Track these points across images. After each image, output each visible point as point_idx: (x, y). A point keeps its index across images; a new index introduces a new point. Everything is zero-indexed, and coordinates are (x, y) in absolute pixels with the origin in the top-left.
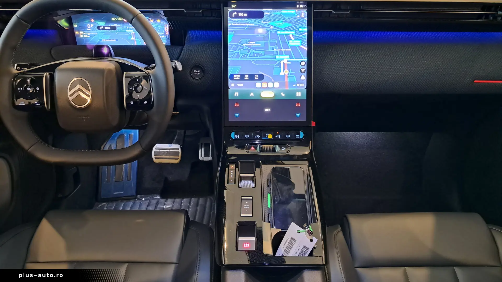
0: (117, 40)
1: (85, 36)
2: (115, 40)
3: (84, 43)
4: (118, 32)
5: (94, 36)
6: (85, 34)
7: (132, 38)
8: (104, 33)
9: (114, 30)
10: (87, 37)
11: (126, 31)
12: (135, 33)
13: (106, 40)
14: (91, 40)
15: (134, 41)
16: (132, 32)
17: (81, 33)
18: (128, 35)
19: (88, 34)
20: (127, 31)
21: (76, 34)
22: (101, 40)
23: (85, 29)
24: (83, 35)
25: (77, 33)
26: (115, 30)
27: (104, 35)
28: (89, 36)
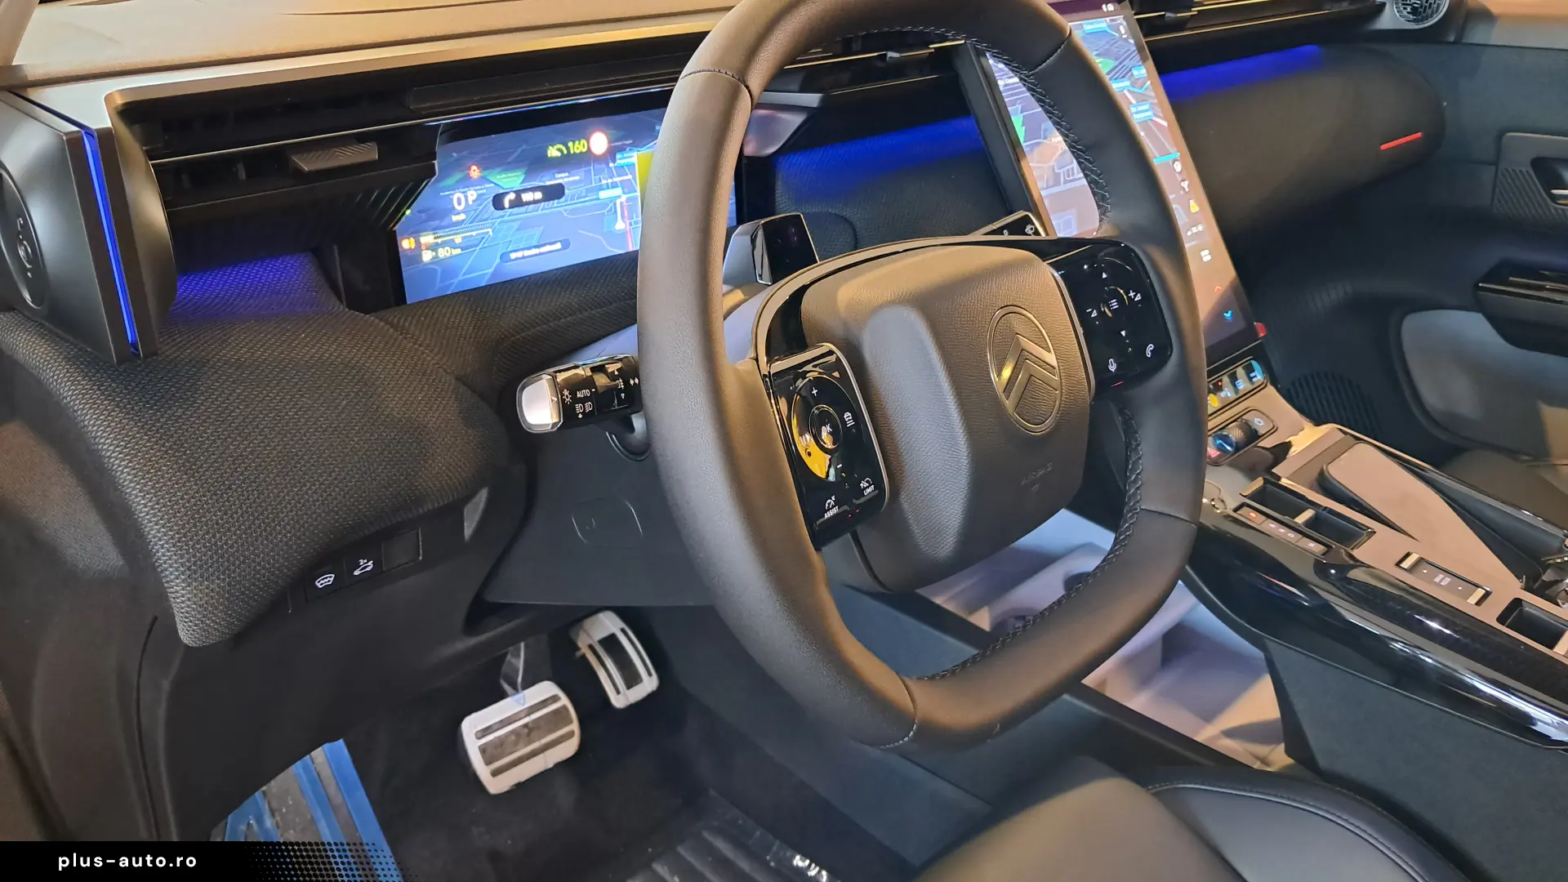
0: (566, 245)
1: (443, 253)
2: (558, 246)
3: (438, 285)
4: (571, 207)
5: (477, 245)
6: (443, 245)
7: (620, 225)
8: (516, 225)
9: (556, 201)
10: (448, 255)
11: (598, 199)
12: (628, 200)
13: (527, 253)
14: (469, 263)
15: (623, 234)
16: (619, 197)
17: (427, 239)
18: (605, 211)
19: (453, 240)
20: (603, 195)
21: (407, 250)
22: (504, 257)
23: (442, 218)
24: (434, 248)
25: (406, 244)
26: (563, 199)
27: (518, 230)
28: (458, 251)
